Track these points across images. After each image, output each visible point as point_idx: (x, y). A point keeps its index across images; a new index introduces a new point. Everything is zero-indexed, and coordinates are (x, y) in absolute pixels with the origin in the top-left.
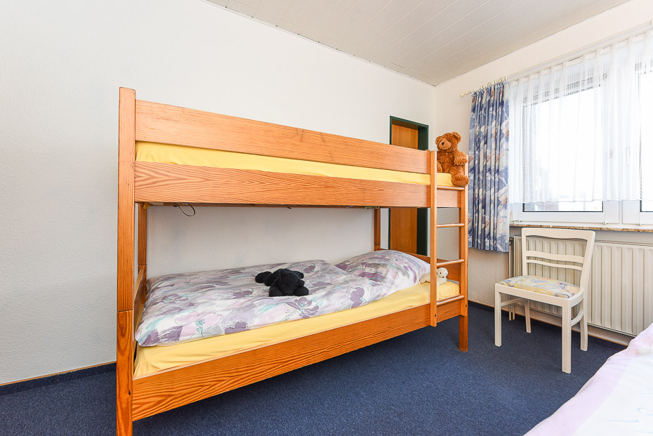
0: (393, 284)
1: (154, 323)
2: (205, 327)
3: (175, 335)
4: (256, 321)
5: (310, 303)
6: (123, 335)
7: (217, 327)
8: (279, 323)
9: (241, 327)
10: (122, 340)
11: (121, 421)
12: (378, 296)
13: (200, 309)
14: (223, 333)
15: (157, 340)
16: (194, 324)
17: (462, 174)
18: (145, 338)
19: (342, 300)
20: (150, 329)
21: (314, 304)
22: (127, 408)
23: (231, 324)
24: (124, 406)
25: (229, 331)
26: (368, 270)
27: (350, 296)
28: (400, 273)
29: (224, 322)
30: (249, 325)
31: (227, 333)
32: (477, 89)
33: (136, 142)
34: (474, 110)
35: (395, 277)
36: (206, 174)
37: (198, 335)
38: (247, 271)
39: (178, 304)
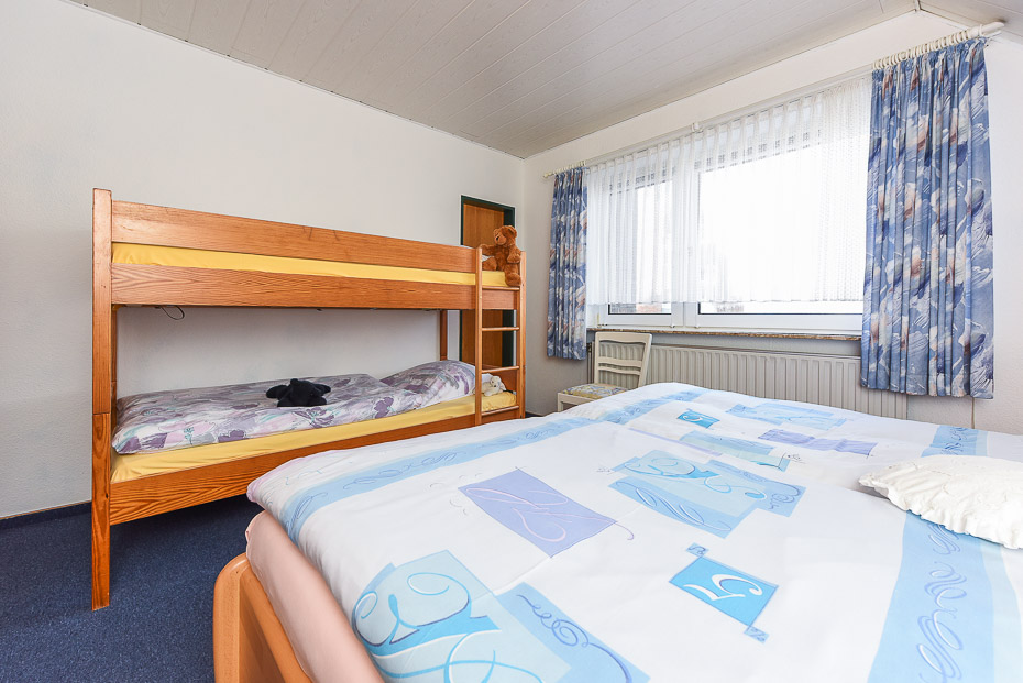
0: (435, 395)
1: (133, 431)
2: (194, 435)
3: (159, 442)
4: (257, 430)
5: (324, 412)
6: (100, 438)
7: (209, 435)
8: (284, 432)
9: (238, 436)
10: (99, 443)
11: (97, 523)
12: (410, 406)
13: (188, 419)
14: (216, 441)
15: (138, 447)
16: (181, 432)
17: (515, 274)
18: (124, 444)
19: (364, 410)
20: (129, 436)
21: (328, 414)
22: (104, 511)
23: (226, 432)
24: (101, 509)
25: (222, 440)
26: (414, 382)
27: (375, 406)
28: (448, 384)
29: (217, 430)
30: (248, 433)
31: (220, 442)
32: (559, 171)
33: (113, 243)
34: (555, 196)
35: (440, 388)
36: (194, 274)
37: (185, 442)
38: (258, 386)
39: (161, 415)
